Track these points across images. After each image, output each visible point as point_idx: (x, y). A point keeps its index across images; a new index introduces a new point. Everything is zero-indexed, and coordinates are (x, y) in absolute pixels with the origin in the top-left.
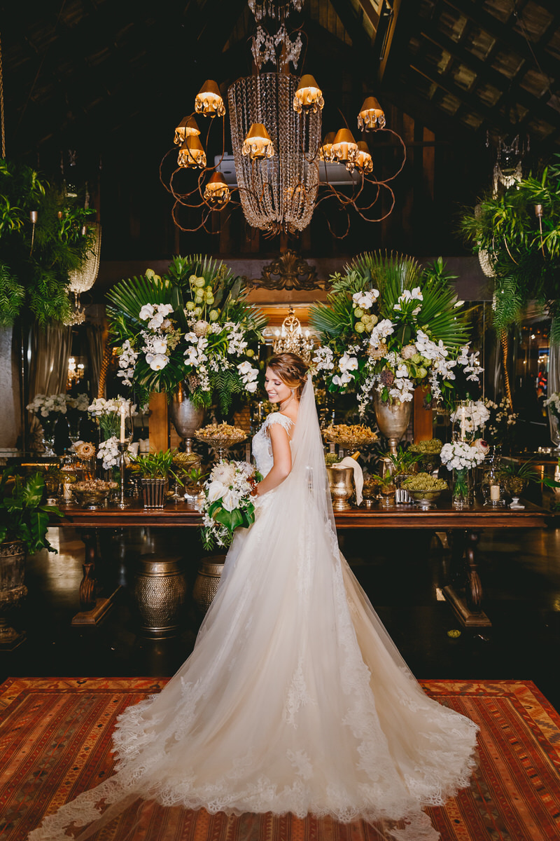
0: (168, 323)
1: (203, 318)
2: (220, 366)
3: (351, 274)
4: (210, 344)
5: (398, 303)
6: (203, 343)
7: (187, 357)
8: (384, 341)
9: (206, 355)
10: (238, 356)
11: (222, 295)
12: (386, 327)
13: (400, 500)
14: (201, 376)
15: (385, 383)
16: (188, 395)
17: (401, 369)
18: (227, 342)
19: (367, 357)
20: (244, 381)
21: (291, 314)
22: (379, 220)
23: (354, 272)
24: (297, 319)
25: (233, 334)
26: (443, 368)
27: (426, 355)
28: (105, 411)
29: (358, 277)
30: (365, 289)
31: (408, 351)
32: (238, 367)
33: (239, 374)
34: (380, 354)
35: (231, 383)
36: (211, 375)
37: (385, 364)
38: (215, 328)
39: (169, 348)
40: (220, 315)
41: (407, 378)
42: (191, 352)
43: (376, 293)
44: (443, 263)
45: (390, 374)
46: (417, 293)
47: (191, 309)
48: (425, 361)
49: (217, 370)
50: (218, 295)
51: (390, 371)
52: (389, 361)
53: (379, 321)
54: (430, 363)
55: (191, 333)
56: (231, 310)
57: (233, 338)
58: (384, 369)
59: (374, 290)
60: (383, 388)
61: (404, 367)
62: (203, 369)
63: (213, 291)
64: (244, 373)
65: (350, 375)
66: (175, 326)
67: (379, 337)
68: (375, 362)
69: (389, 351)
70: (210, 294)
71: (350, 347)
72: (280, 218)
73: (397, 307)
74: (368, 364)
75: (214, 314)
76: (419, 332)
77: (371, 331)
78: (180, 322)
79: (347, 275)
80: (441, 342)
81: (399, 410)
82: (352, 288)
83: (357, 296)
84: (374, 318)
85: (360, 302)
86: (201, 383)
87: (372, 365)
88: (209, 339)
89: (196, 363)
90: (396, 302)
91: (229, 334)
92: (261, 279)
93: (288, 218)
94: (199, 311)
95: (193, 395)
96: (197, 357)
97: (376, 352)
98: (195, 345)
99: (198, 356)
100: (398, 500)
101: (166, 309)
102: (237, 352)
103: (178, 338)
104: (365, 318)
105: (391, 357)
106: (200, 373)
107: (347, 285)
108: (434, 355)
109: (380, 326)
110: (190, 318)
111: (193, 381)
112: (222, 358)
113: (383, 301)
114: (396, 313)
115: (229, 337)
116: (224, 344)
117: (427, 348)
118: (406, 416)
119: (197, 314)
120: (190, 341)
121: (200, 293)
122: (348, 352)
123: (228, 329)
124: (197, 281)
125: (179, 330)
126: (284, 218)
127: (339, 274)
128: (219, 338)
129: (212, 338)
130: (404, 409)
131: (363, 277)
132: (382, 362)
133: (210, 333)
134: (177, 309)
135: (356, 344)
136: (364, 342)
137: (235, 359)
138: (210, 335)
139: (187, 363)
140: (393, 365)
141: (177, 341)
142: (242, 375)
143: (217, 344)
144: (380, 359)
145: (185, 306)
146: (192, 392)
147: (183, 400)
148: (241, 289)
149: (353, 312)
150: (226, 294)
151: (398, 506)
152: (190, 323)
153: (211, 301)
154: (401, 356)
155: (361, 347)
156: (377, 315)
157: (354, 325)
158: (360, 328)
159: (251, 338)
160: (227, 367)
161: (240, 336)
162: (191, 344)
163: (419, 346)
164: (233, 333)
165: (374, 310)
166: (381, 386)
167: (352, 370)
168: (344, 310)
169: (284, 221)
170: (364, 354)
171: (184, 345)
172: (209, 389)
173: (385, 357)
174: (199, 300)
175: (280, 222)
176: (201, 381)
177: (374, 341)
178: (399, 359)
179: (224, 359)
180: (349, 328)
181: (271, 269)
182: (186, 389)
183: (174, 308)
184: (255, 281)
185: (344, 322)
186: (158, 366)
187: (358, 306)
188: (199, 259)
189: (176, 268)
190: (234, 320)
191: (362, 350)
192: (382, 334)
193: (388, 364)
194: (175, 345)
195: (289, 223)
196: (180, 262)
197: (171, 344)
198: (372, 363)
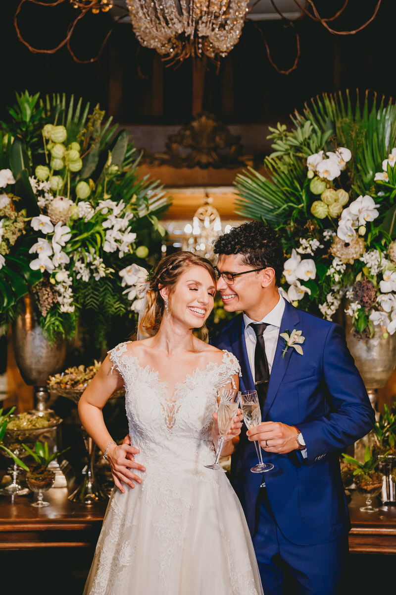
0: (5, 201)
1: (64, 194)
2: (92, 272)
3: (302, 126)
4: (74, 236)
5: (382, 171)
6: (63, 234)
7: (36, 256)
8: (363, 231)
9: (68, 254)
10: (121, 255)
11: (97, 159)
12: (365, 208)
13: (389, 497)
14: (59, 288)
15: (362, 302)
16: (37, 321)
17: (389, 278)
18: (102, 233)
19: (331, 258)
20: (131, 297)
21: (207, 204)
22: (353, 32)
23: (308, 123)
24: (215, 211)
25: (112, 221)
29: (314, 131)
30: (331, 146)
32: (121, 273)
33: (123, 285)
34: (355, 251)
35: (110, 300)
36: (77, 286)
37: (361, 270)
38: (84, 211)
39: (5, 240)
40: (93, 192)
42: (41, 247)
43: (346, 154)
45: (370, 286)
47: (43, 179)
49: (86, 279)
50: (90, 158)
51: (369, 282)
52: (368, 266)
53: (352, 199)
55: (42, 217)
56: (111, 183)
57: (113, 227)
58: (359, 278)
59: (342, 149)
60: (359, 310)
61: (394, 276)
62: (62, 276)
63: (82, 152)
64: (130, 283)
65: (304, 288)
66: (17, 206)
67: (353, 225)
68: (344, 267)
69: (368, 249)
70: (75, 150)
71: (303, 242)
72: (190, 31)
73: (380, 177)
74: (333, 270)
75: (83, 189)
77: (339, 217)
78: (25, 199)
79: (296, 129)
81: (381, 345)
82: (306, 148)
83: (314, 160)
84: (343, 195)
85: (321, 169)
86: (60, 299)
87: (339, 272)
88: (73, 228)
89: (50, 266)
90: (379, 169)
91: (106, 220)
92: (165, 153)
93: (203, 30)
94: (57, 182)
95: (45, 318)
96: (51, 257)
97: (345, 250)
98: (49, 237)
99: (53, 255)
100: (385, 499)
102: (118, 250)
103: (20, 225)
104: (329, 194)
105: (373, 259)
106: (57, 283)
107: (296, 143)
109: (355, 207)
110: (41, 193)
111: (46, 297)
112: (95, 259)
113: (357, 168)
114: (380, 187)
115: (105, 225)
116: (98, 236)
118: (391, 353)
119: (55, 187)
120: (40, 231)
121: (58, 151)
122: (300, 250)
123: (105, 211)
124: (55, 133)
125: (24, 212)
126: (196, 30)
127: (284, 127)
128: (89, 226)
129: (78, 225)
130: (388, 343)
131: (323, 132)
132: (356, 267)
133: (75, 217)
134: (19, 176)
135: (313, 237)
136: (325, 234)
137: (114, 261)
138: (75, 221)
139: (34, 266)
140: (374, 272)
141: (20, 230)
142: (127, 287)
143: (85, 235)
144: (352, 262)
145: (33, 173)
146: (44, 314)
147: (33, 327)
148: (128, 151)
149: (308, 187)
150: (103, 158)
151: (385, 509)
152: (41, 202)
153: (77, 166)
154: (387, 257)
155: (321, 240)
156: (347, 191)
157: (309, 206)
158: (320, 210)
159: (141, 227)
160: (102, 274)
161: (125, 223)
162: (43, 236)
164: (111, 217)
165: (341, 182)
166: (355, 306)
167: (306, 279)
168: (292, 184)
169: (196, 35)
170: (326, 253)
171: (30, 236)
172: (71, 310)
173: (362, 259)
174: (57, 164)
175: (189, 36)
176: (60, 295)
177: (344, 231)
178: (385, 262)
179: (98, 261)
180: (301, 212)
181: (179, 139)
182: (36, 313)
183: (15, 176)
184: (157, 156)
185: (292, 202)
187: (316, 175)
188: (61, 101)
189: (20, 110)
190: (116, 198)
191: (322, 247)
192: (358, 220)
193: (365, 270)
194: (15, 237)
195: (205, 38)
196: (27, 101)
197: (9, 235)
198: (338, 268)
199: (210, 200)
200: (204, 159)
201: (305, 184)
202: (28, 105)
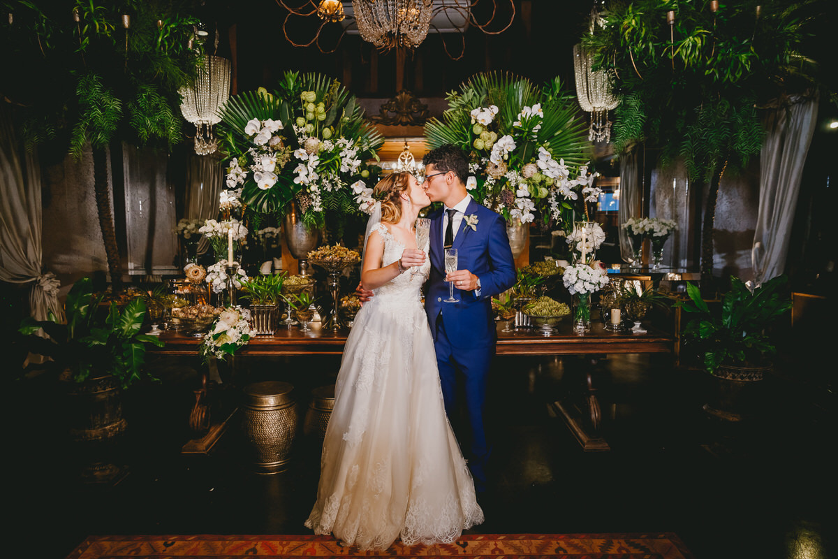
0: (277, 140)
1: (315, 135)
2: (333, 185)
3: (467, 92)
4: (322, 162)
5: (518, 121)
6: (314, 161)
7: (297, 175)
8: (506, 157)
9: (318, 174)
10: (352, 174)
11: (335, 113)
12: (508, 143)
13: (519, 323)
14: (313, 195)
15: (505, 203)
16: (299, 218)
17: (522, 188)
18: (340, 160)
19: (487, 175)
20: (358, 201)
21: (406, 149)
22: (498, 33)
23: (471, 90)
24: (411, 154)
25: (345, 152)
26: (565, 187)
27: (548, 173)
28: (216, 232)
29: (474, 95)
30: (486, 104)
31: (529, 170)
32: (352, 186)
33: (353, 194)
34: (501, 171)
35: (345, 204)
36: (324, 194)
37: (505, 183)
38: (328, 146)
39: (278, 165)
40: (333, 135)
41: (529, 197)
42: (301, 169)
43: (495, 109)
44: (561, 82)
45: (510, 193)
46: (537, 110)
47: (302, 126)
48: (547, 179)
49: (329, 190)
50: (331, 113)
51: (510, 190)
52: (509, 180)
53: (500, 137)
54: (551, 182)
55: (301, 150)
56: (345, 128)
57: (346, 156)
58: (504, 188)
59: (492, 106)
60: (503, 208)
61: (525, 187)
62: (314, 188)
63: (326, 109)
64: (358, 192)
66: (285, 143)
67: (500, 154)
68: (495, 181)
69: (509, 169)
70: (321, 107)
72: (395, 30)
73: (516, 124)
74: (487, 183)
75: (327, 132)
76: (541, 149)
77: (491, 149)
78: (290, 139)
79: (463, 94)
80: (562, 161)
81: (516, 231)
82: (470, 106)
83: (475, 113)
84: (493, 135)
85: (479, 118)
86: (313, 203)
87: (491, 185)
88: (320, 157)
89: (307, 181)
90: (515, 119)
91: (341, 151)
92: (379, 116)
93: (403, 30)
94: (310, 128)
95: (304, 215)
96: (307, 176)
97: (495, 171)
98: (306, 163)
99: (308, 175)
100: (517, 324)
101: (275, 125)
102: (350, 171)
103: (287, 155)
104: (485, 134)
105: (512, 176)
106: (312, 192)
107: (464, 103)
108: (557, 173)
109: (501, 142)
110: (300, 135)
111: (304, 202)
112: (335, 177)
113: (502, 118)
114: (517, 130)
115: (341, 154)
116: (337, 162)
117: (549, 166)
118: (522, 237)
119: (309, 131)
120: (300, 159)
121: (311, 107)
123: (341, 146)
124: (310, 96)
125: (289, 147)
126: (399, 30)
127: (456, 93)
128: (331, 155)
129: (324, 155)
130: (521, 230)
131: (480, 96)
132: (502, 181)
133: (322, 150)
134: (285, 125)
135: (475, 162)
136: (482, 160)
137: (348, 178)
138: (322, 153)
139: (297, 181)
140: (513, 184)
141: (287, 159)
142: (356, 195)
143: (328, 161)
144: (499, 178)
145: (295, 122)
146: (303, 212)
147: (297, 222)
148: (355, 108)
149: (472, 129)
150: (339, 112)
151: (517, 330)
152: (300, 141)
153: (322, 117)
154: (521, 175)
155: (480, 165)
156: (496, 133)
157: (472, 142)
158: (479, 144)
159: (364, 156)
160: (340, 187)
161: (353, 153)
162: (302, 162)
163: (541, 164)
164: (345, 150)
165: (492, 127)
166: (501, 206)
167: (471, 189)
168: (461, 129)
169: (399, 33)
170: (483, 172)
171: (294, 162)
172: (321, 210)
173: (505, 176)
174: (310, 116)
175: (394, 33)
176: (313, 200)
177: (495, 158)
178: (519, 178)
179: (337, 178)
180: (467, 146)
181: (388, 106)
182: (299, 212)
183: (283, 124)
184: (374, 118)
185: (461, 140)
186: (267, 185)
187: (476, 122)
188: (313, 77)
189: (286, 84)
190: (348, 138)
191: (481, 168)
192: (503, 150)
193: (507, 183)
194: (284, 163)
195: (405, 35)
196: (291, 77)
197: (280, 162)
198: (491, 182)
199: (408, 147)
200: (404, 120)
201: (470, 128)
202: (291, 79)
